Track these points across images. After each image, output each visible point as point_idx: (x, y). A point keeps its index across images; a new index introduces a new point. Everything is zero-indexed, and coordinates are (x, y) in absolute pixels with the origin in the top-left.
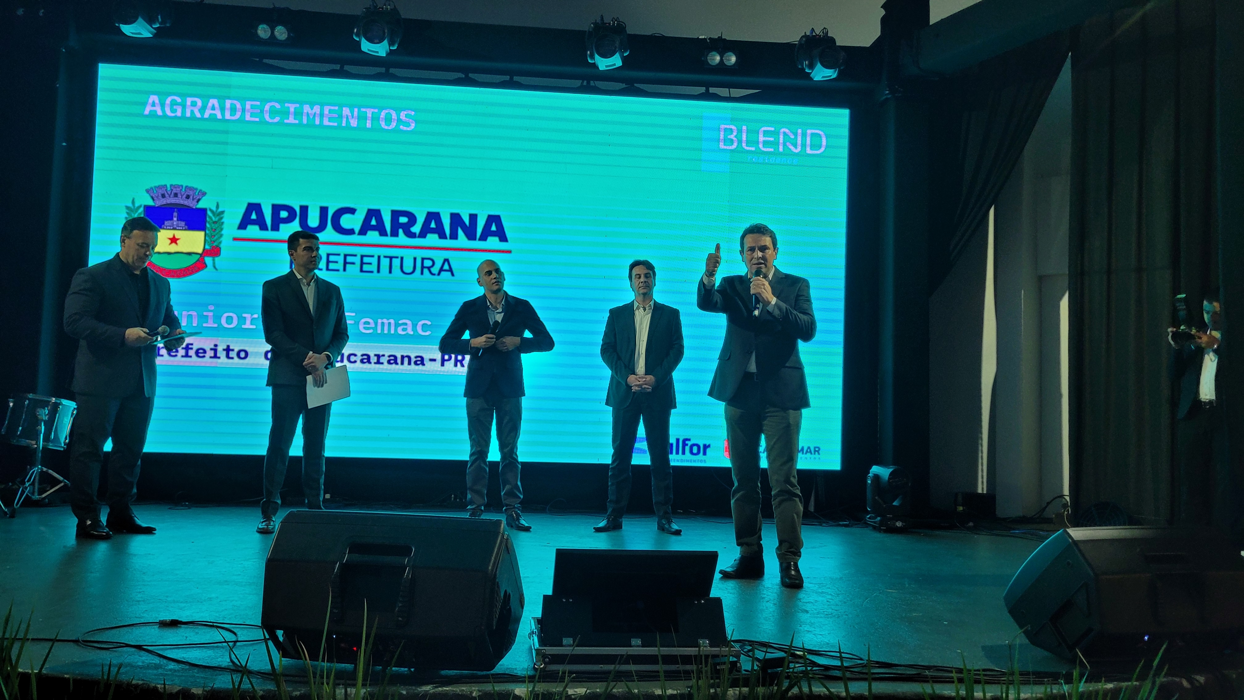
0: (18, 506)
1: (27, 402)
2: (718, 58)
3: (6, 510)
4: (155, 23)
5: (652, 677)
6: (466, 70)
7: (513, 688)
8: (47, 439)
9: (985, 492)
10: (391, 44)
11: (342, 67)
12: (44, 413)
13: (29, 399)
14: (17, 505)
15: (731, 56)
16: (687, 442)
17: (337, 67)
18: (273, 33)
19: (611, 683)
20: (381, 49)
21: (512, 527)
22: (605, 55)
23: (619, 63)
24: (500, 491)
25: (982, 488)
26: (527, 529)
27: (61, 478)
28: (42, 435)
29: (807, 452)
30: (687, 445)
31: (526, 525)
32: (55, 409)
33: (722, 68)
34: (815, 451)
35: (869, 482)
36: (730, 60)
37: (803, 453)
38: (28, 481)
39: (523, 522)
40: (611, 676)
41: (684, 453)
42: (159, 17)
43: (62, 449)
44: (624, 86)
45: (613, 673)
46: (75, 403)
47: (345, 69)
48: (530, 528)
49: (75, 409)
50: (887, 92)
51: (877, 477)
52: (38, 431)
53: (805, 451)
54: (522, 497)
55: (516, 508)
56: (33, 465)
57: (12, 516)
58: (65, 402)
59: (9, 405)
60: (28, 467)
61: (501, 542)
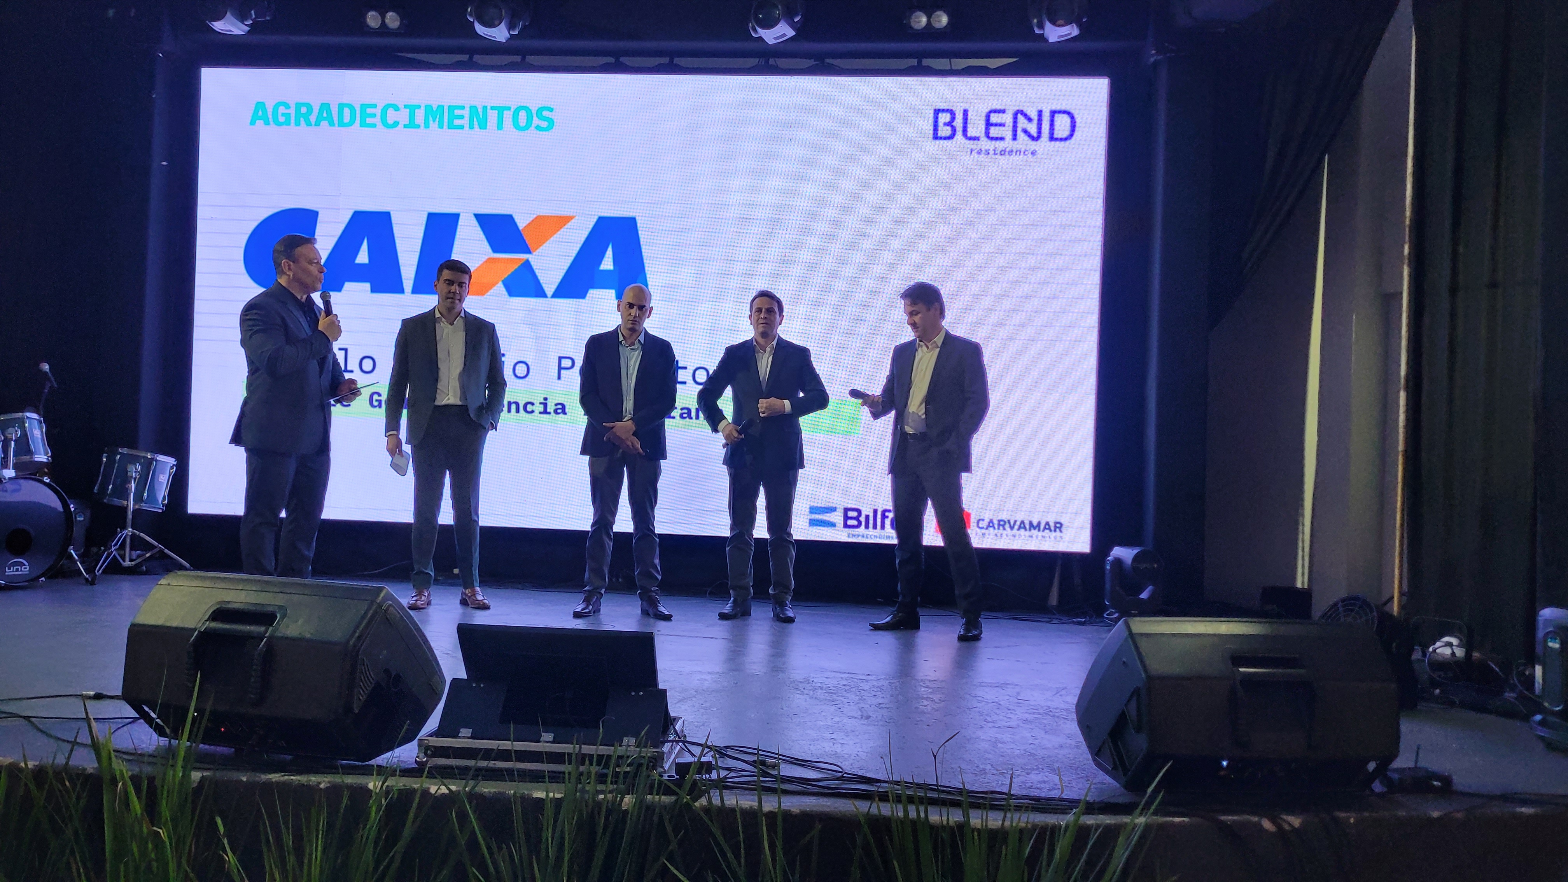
0: (100, 572)
1: (118, 457)
2: (924, 20)
3: (87, 576)
4: (246, 20)
5: (536, 777)
6: (616, 54)
7: (368, 781)
8: (139, 498)
9: (1306, 586)
10: (510, 27)
11: (471, 58)
12: (134, 470)
13: (120, 453)
14: (98, 571)
15: (939, 16)
16: (887, 514)
17: (465, 57)
18: (383, 22)
19: (470, 782)
20: (500, 34)
21: (648, 614)
22: (769, 24)
23: (791, 33)
24: (634, 569)
25: (1301, 581)
26: (668, 618)
27: (156, 543)
28: (132, 494)
29: (1045, 529)
30: (887, 517)
31: (667, 613)
32: (148, 465)
33: (930, 33)
34: (1056, 527)
35: (1108, 567)
36: (940, 21)
37: (1039, 530)
38: (114, 546)
39: (662, 609)
40: (471, 773)
41: (883, 527)
42: (253, 12)
43: (160, 511)
44: (812, 62)
45: (473, 769)
46: (174, 460)
47: (474, 60)
48: (671, 616)
49: (174, 465)
50: (1153, 52)
51: (1118, 561)
52: (127, 489)
53: (1042, 528)
54: (659, 577)
55: (653, 591)
56: (124, 527)
57: (92, 583)
58: (161, 458)
59: (102, 461)
60: (119, 529)
61: (376, 613)
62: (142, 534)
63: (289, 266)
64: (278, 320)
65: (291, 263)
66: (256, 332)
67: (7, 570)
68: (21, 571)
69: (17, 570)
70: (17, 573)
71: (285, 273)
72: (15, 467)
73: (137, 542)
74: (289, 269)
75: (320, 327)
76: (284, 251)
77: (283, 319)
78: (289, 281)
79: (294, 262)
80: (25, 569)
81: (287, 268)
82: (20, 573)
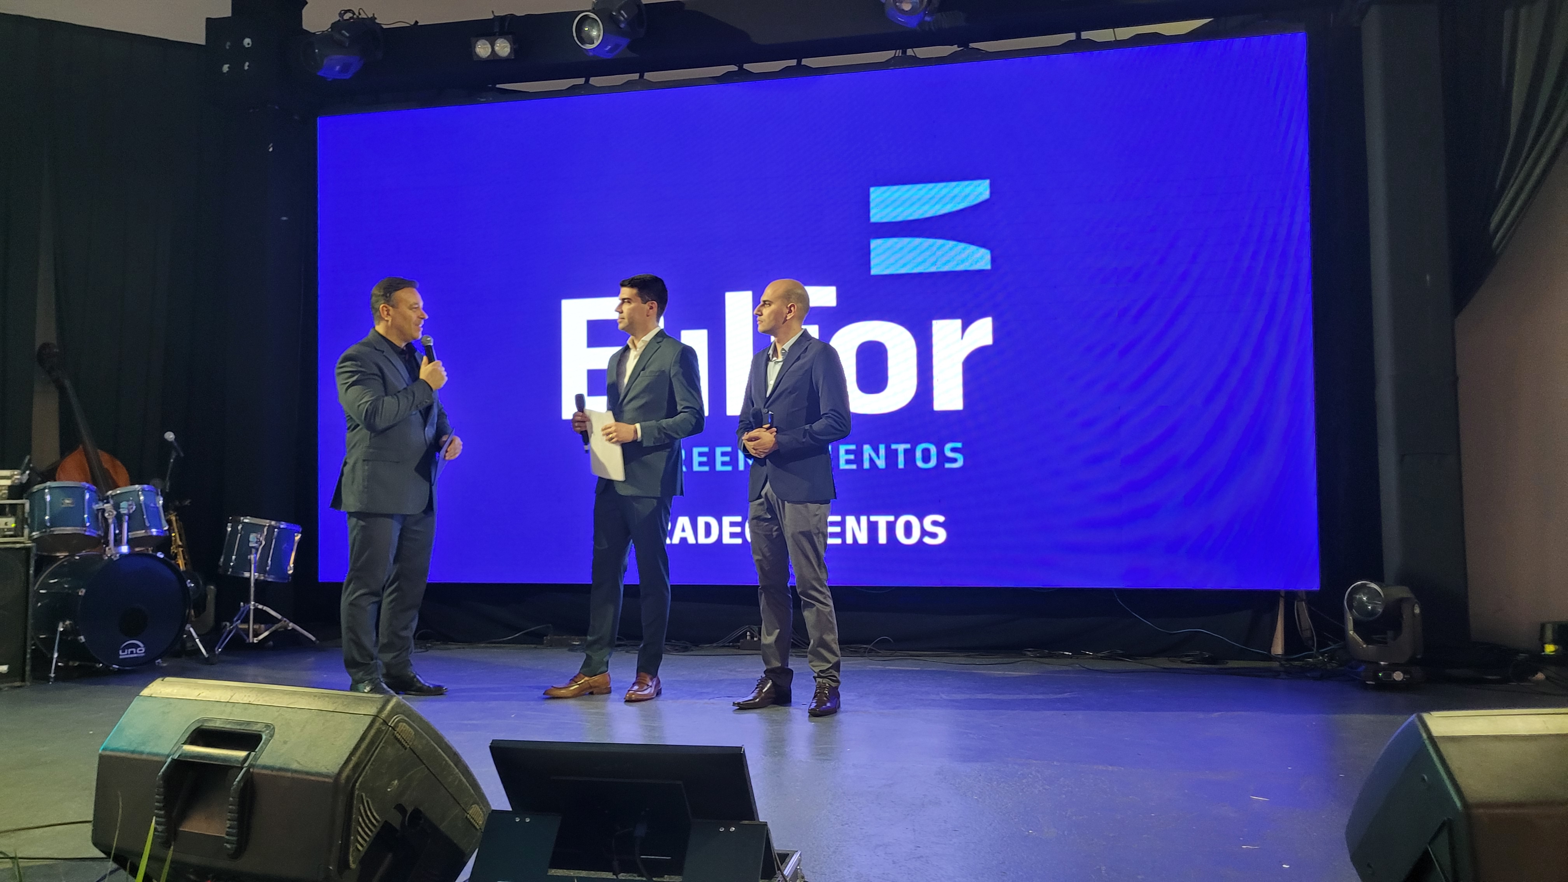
0: (221, 650)
1: (241, 526)
3: (207, 656)
8: (261, 569)
11: (587, 81)
12: (256, 540)
13: (243, 522)
14: (219, 649)
17: (581, 81)
18: (493, 49)
27: (280, 617)
28: (254, 565)
32: (270, 534)
38: (236, 621)
47: (590, 82)
52: (249, 560)
56: (247, 601)
58: (285, 525)
59: (227, 531)
60: (242, 604)
61: (379, 731)
62: (265, 608)
63: (388, 311)
64: (376, 371)
65: (390, 308)
66: (354, 384)
67: (121, 653)
68: (136, 653)
69: (132, 653)
70: (132, 656)
71: (383, 319)
72: (130, 542)
73: (262, 618)
74: (388, 314)
75: (423, 375)
76: (383, 295)
77: (381, 370)
78: (388, 328)
79: (393, 306)
80: (141, 651)
81: (386, 313)
82: (135, 655)
